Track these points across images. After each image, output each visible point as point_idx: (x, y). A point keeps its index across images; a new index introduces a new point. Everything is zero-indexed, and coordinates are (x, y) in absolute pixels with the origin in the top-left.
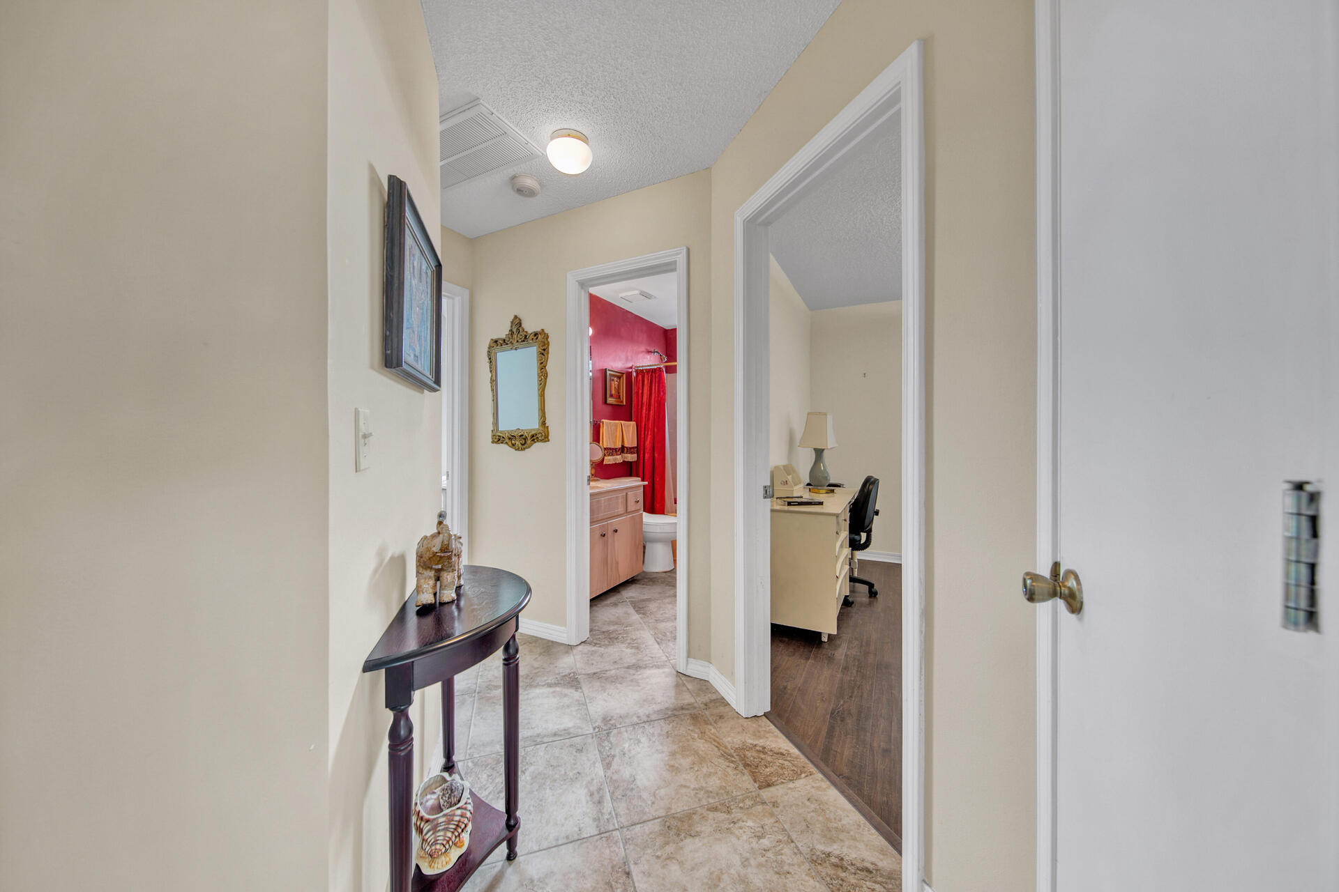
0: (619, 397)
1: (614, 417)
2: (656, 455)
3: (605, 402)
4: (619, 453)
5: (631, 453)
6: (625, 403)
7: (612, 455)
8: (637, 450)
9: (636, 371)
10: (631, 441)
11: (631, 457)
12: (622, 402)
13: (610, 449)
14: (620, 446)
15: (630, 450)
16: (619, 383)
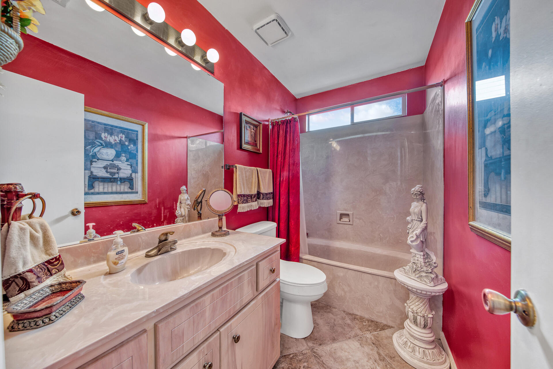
0: (256, 145)
1: (252, 164)
2: (291, 201)
3: (240, 148)
4: (255, 199)
5: (267, 199)
6: (261, 151)
7: (247, 202)
8: (273, 196)
9: (272, 123)
10: (267, 187)
11: (267, 203)
12: (259, 150)
13: (244, 196)
14: (256, 193)
15: (266, 196)
16: (256, 131)
